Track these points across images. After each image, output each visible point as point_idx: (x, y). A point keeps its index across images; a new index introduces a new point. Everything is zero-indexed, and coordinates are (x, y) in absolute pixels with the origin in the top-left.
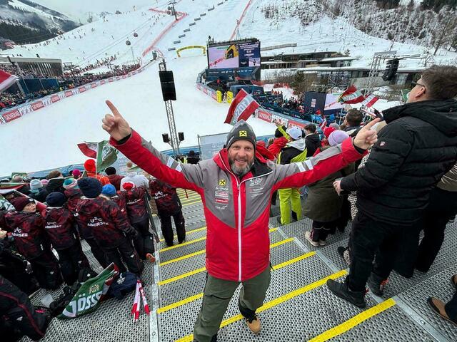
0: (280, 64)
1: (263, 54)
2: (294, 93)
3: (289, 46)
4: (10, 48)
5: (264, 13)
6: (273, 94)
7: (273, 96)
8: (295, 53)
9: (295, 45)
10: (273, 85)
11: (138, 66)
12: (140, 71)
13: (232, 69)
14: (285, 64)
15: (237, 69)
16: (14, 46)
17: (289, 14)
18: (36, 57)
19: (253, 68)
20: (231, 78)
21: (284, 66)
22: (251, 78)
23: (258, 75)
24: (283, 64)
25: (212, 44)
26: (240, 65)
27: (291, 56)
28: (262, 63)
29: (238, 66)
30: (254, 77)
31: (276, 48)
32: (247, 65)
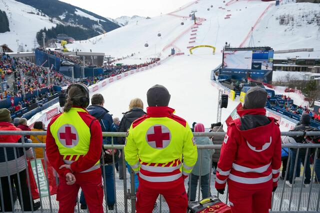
0: (293, 67)
1: (276, 57)
2: (306, 99)
3: (305, 50)
4: (71, 43)
5: (279, 21)
6: (283, 98)
7: (283, 100)
8: (311, 58)
9: (312, 50)
10: (284, 88)
11: (159, 59)
12: (159, 64)
13: (245, 70)
14: (299, 67)
15: (249, 71)
16: (74, 41)
17: (306, 22)
18: (89, 52)
19: (265, 72)
20: (244, 80)
21: (297, 69)
22: (262, 80)
23: (270, 77)
24: (296, 67)
25: (227, 48)
26: (253, 67)
27: (306, 60)
28: (274, 65)
29: (250, 68)
30: (266, 79)
31: (290, 51)
32: (260, 68)
